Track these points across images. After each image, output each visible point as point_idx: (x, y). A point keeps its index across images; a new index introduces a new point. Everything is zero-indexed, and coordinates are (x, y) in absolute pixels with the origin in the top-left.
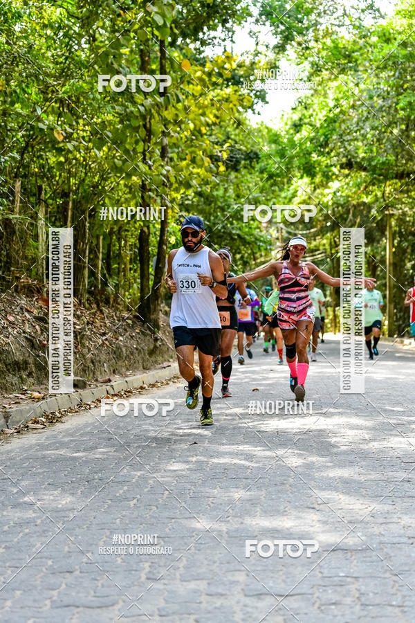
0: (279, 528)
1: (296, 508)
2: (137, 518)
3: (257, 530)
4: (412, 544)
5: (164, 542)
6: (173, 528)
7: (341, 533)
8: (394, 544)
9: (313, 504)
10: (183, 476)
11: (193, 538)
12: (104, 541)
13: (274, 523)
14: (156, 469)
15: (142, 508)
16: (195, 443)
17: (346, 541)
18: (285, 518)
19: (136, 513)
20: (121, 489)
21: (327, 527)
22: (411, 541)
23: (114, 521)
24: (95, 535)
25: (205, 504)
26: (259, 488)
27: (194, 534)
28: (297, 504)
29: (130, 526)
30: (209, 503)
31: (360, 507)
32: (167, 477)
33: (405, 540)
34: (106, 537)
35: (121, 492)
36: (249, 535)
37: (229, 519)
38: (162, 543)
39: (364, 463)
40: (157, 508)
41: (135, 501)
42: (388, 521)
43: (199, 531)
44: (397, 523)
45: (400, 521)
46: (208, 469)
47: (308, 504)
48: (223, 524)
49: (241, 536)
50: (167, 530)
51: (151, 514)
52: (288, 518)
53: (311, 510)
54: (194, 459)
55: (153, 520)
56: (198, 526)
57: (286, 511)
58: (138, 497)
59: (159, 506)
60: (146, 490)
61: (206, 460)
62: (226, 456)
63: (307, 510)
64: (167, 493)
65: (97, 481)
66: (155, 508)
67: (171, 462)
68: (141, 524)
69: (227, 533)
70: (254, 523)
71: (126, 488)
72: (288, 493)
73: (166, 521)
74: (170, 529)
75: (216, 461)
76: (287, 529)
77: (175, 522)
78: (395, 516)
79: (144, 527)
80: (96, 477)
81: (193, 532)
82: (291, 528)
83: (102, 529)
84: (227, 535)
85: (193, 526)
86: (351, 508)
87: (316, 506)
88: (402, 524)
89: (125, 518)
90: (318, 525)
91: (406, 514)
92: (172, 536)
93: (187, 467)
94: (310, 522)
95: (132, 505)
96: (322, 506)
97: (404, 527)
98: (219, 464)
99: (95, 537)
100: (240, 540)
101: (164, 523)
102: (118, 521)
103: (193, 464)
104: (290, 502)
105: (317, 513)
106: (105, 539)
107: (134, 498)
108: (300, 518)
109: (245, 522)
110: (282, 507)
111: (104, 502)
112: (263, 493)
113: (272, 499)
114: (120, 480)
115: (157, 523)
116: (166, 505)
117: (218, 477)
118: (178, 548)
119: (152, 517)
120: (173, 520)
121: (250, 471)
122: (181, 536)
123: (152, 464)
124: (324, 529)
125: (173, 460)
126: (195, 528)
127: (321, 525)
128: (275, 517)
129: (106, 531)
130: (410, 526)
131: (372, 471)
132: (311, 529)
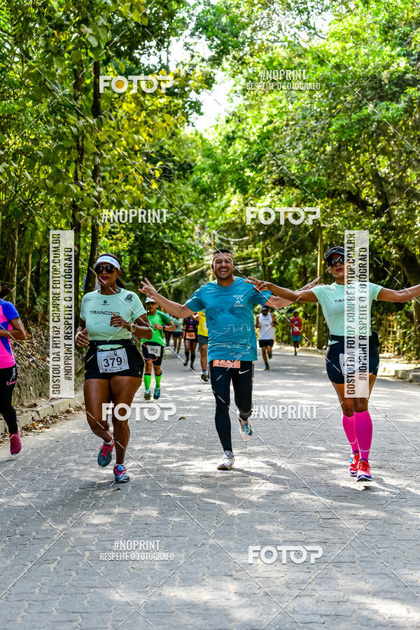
0: (197, 601)
1: (214, 575)
2: (56, 587)
3: (174, 603)
4: (324, 623)
5: (82, 618)
6: (92, 601)
7: (256, 609)
8: (306, 623)
9: (231, 571)
10: (104, 532)
11: (111, 614)
12: (22, 617)
13: (192, 594)
14: (79, 523)
15: (62, 574)
16: (119, 489)
17: (261, 619)
18: (202, 589)
19: (55, 580)
20: (42, 547)
21: (244, 600)
22: (322, 621)
23: (33, 590)
24: (13, 608)
25: (125, 569)
26: (179, 550)
27: (112, 609)
28: (215, 570)
29: (49, 596)
30: (129, 567)
31: (276, 575)
32: (89, 533)
33: (317, 618)
34: (25, 611)
35: (42, 551)
36: (166, 610)
37: (148, 588)
38: (81, 620)
39: (283, 519)
40: (77, 574)
41: (55, 563)
42: (303, 593)
43: (118, 603)
44: (311, 596)
45: (314, 593)
46: (130, 524)
47: (227, 571)
48: (141, 596)
49: (159, 612)
50: (85, 602)
51: (70, 581)
52: (205, 589)
53: (229, 578)
54: (116, 511)
55: (73, 590)
56: (117, 597)
57: (203, 580)
58: (59, 558)
59: (78, 571)
60: (67, 549)
61: (127, 511)
62: (149, 508)
63: (225, 578)
64: (87, 553)
65: (18, 536)
66: (74, 574)
67: (94, 514)
68: (60, 595)
69: (145, 608)
70: (172, 595)
71: (47, 547)
72: (207, 556)
73: (85, 591)
74: (88, 602)
75: (138, 513)
76: (205, 603)
77: (95, 592)
78: (310, 587)
79: (63, 598)
80: (17, 531)
81: (112, 605)
82: (208, 602)
83: (20, 601)
84: (144, 611)
85: (111, 598)
86: (268, 576)
87: (233, 573)
88: (315, 597)
89: (44, 587)
90: (234, 599)
91: (320, 585)
92: (90, 611)
93: (110, 520)
94: (226, 593)
95: (52, 570)
96: (239, 573)
97: (317, 602)
98: (141, 517)
99: (14, 611)
100: (157, 617)
101: (83, 594)
102: (37, 590)
103: (116, 516)
104: (209, 568)
105: (235, 582)
106: (23, 614)
107: (55, 560)
108: (216, 589)
109: (164, 593)
110: (201, 575)
111: (24, 565)
112: (182, 555)
113: (191, 564)
114: (41, 536)
115: (77, 594)
116: (86, 570)
117: (139, 534)
118: (96, 626)
119: (72, 585)
120: (92, 590)
121: (171, 526)
122: (99, 611)
123: (74, 515)
124: (240, 603)
125: (96, 511)
126: (113, 601)
127: (237, 598)
128: (193, 587)
129: (25, 602)
130: (323, 601)
131: (290, 529)
132: (227, 603)
